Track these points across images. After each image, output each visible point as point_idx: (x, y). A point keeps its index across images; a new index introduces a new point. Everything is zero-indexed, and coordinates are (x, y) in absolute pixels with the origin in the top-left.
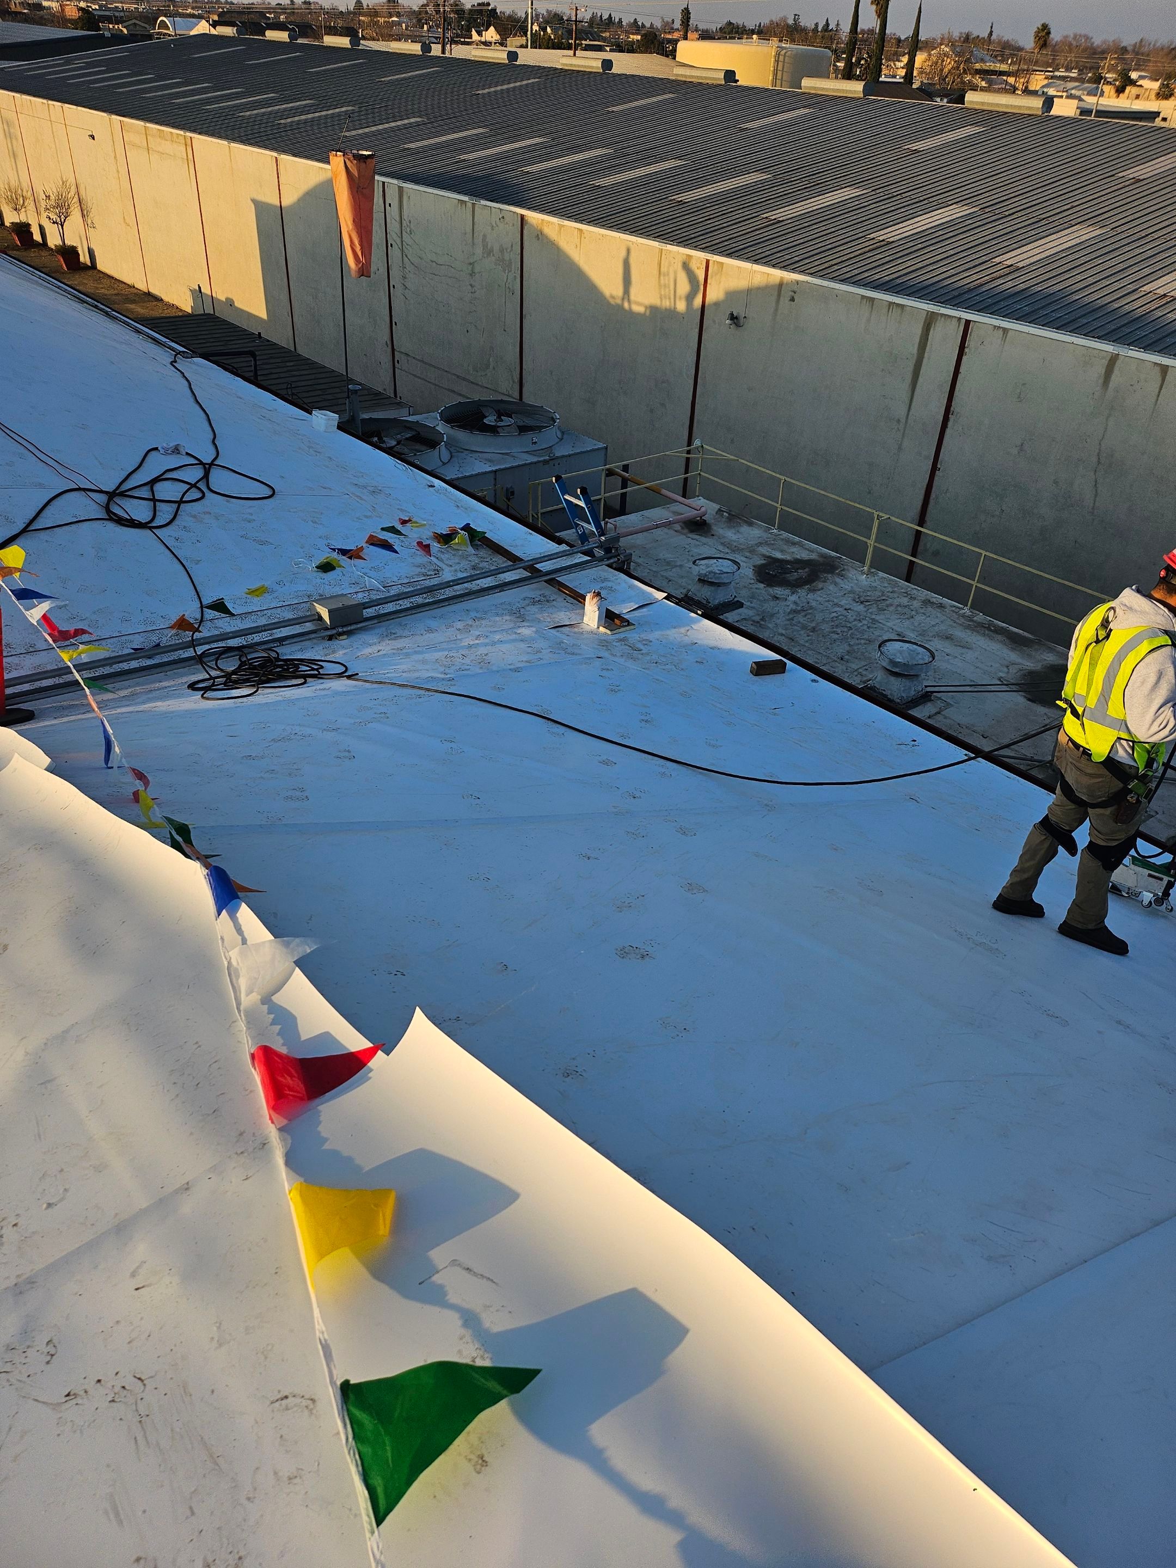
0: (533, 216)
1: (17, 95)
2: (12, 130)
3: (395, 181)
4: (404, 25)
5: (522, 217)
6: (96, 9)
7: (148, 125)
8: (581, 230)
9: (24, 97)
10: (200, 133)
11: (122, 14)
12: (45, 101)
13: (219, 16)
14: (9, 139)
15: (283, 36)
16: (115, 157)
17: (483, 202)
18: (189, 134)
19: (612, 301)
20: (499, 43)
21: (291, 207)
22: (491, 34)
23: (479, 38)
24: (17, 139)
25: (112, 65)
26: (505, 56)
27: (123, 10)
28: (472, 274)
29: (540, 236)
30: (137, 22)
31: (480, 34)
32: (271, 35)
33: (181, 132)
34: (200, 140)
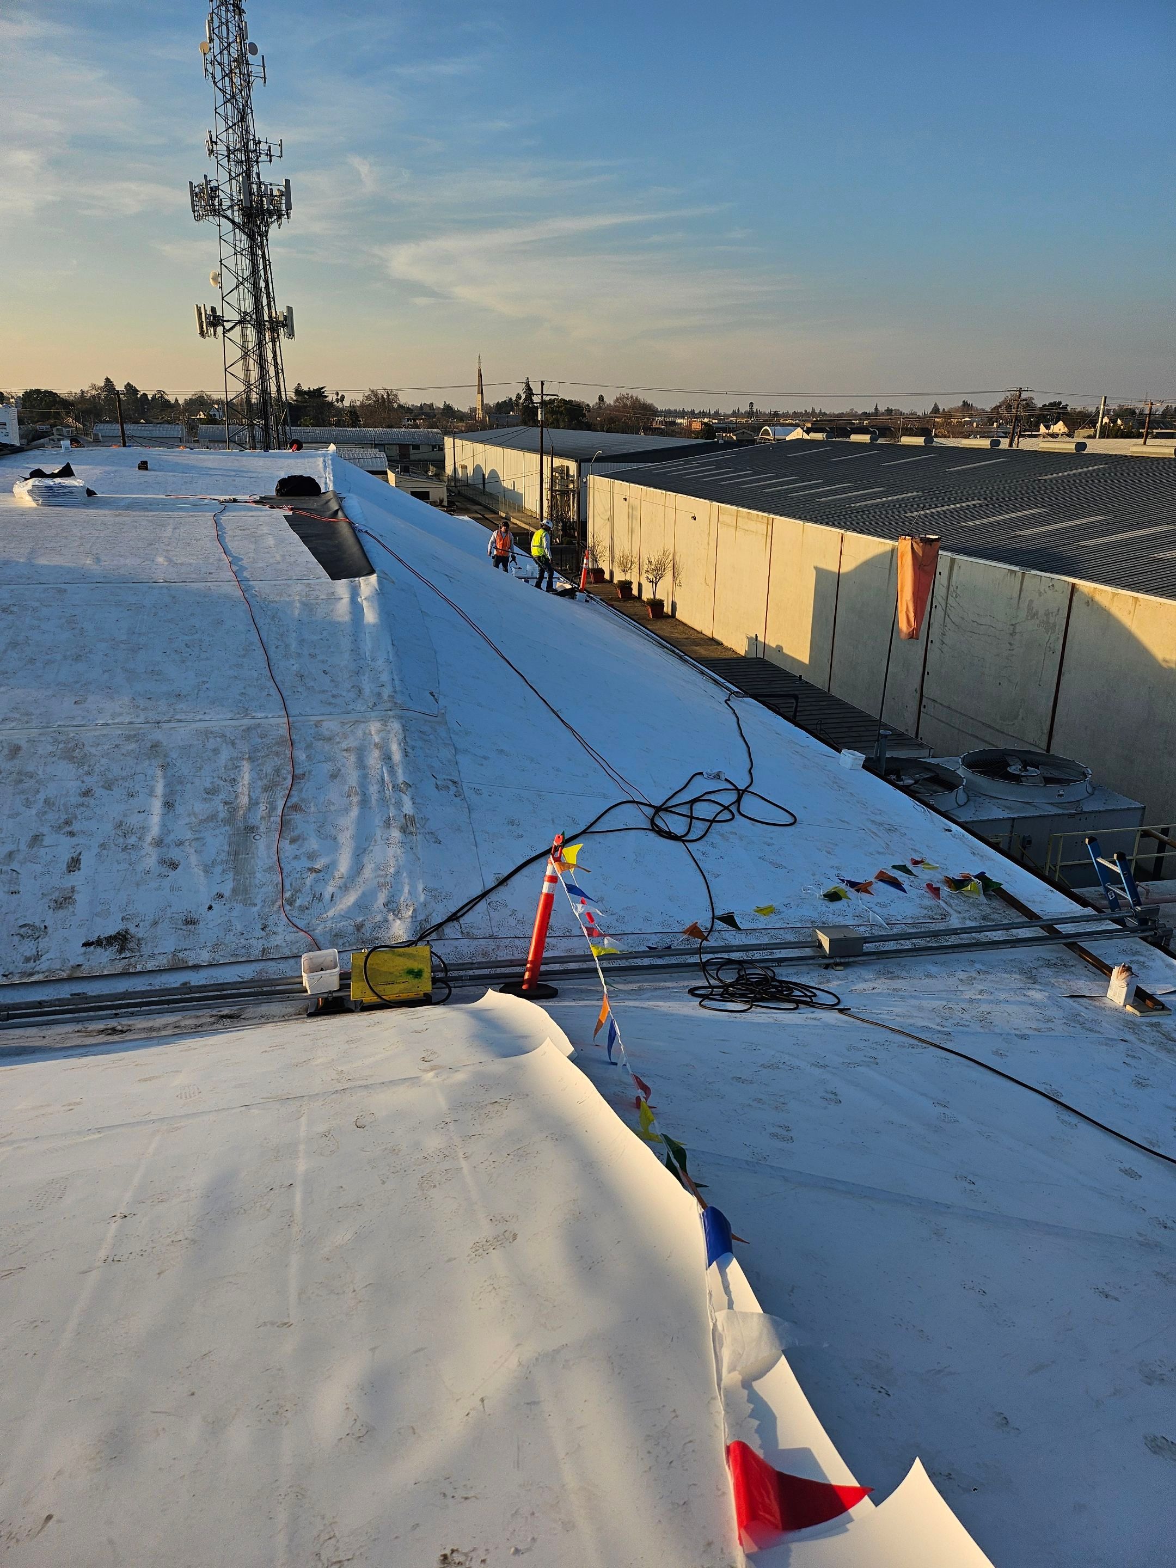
0: (1085, 586)
1: (644, 488)
2: (634, 513)
3: (949, 554)
4: (975, 424)
5: (1073, 585)
6: (715, 423)
7: (740, 509)
8: (1136, 599)
9: (650, 489)
10: (781, 515)
11: (735, 426)
12: (664, 492)
13: (812, 424)
14: (630, 519)
15: (866, 438)
16: (709, 533)
17: (1034, 572)
18: (772, 516)
19: (1164, 665)
20: (1066, 435)
21: (847, 574)
22: (1060, 427)
23: (1047, 431)
24: (636, 520)
25: (719, 465)
26: (1073, 446)
27: (736, 423)
28: (1013, 634)
29: (1090, 602)
30: (745, 431)
31: (1048, 427)
32: (854, 438)
33: (766, 515)
34: (781, 521)
